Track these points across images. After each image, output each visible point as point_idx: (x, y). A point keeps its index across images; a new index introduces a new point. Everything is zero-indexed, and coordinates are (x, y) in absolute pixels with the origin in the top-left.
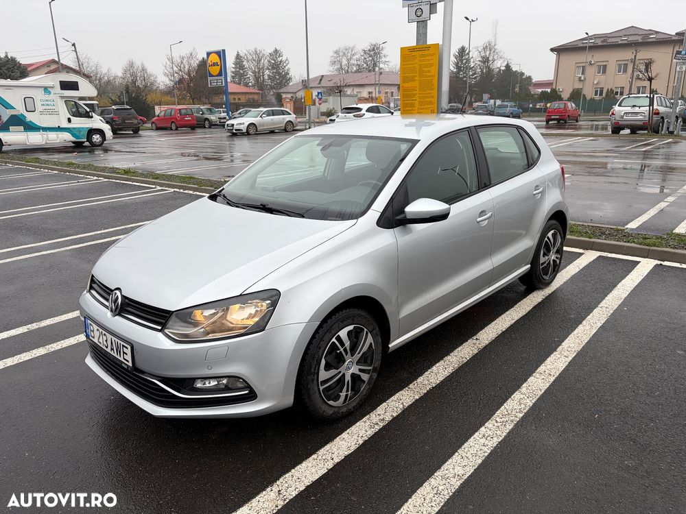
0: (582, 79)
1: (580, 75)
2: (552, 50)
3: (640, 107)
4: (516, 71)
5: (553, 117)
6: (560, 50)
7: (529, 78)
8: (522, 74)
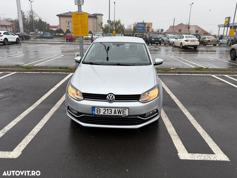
0: (69, 26)
1: (68, 25)
2: (57, 15)
3: (100, 36)
4: (43, 22)
5: (68, 38)
6: (60, 16)
7: (48, 24)
8: (46, 23)
